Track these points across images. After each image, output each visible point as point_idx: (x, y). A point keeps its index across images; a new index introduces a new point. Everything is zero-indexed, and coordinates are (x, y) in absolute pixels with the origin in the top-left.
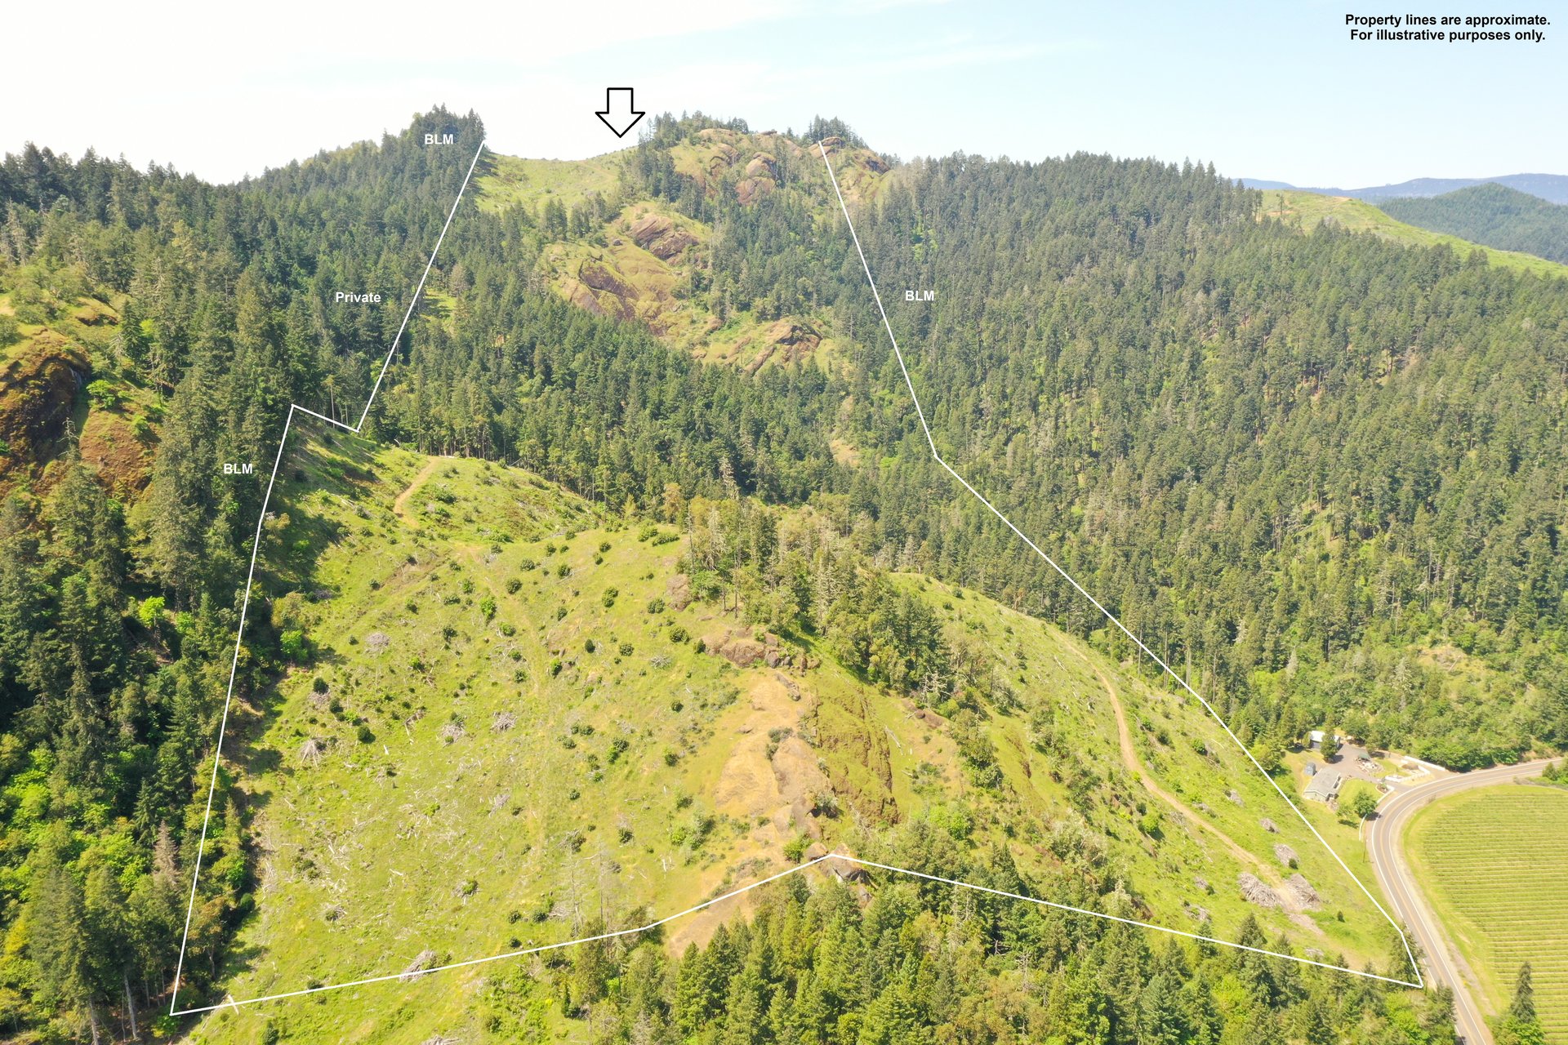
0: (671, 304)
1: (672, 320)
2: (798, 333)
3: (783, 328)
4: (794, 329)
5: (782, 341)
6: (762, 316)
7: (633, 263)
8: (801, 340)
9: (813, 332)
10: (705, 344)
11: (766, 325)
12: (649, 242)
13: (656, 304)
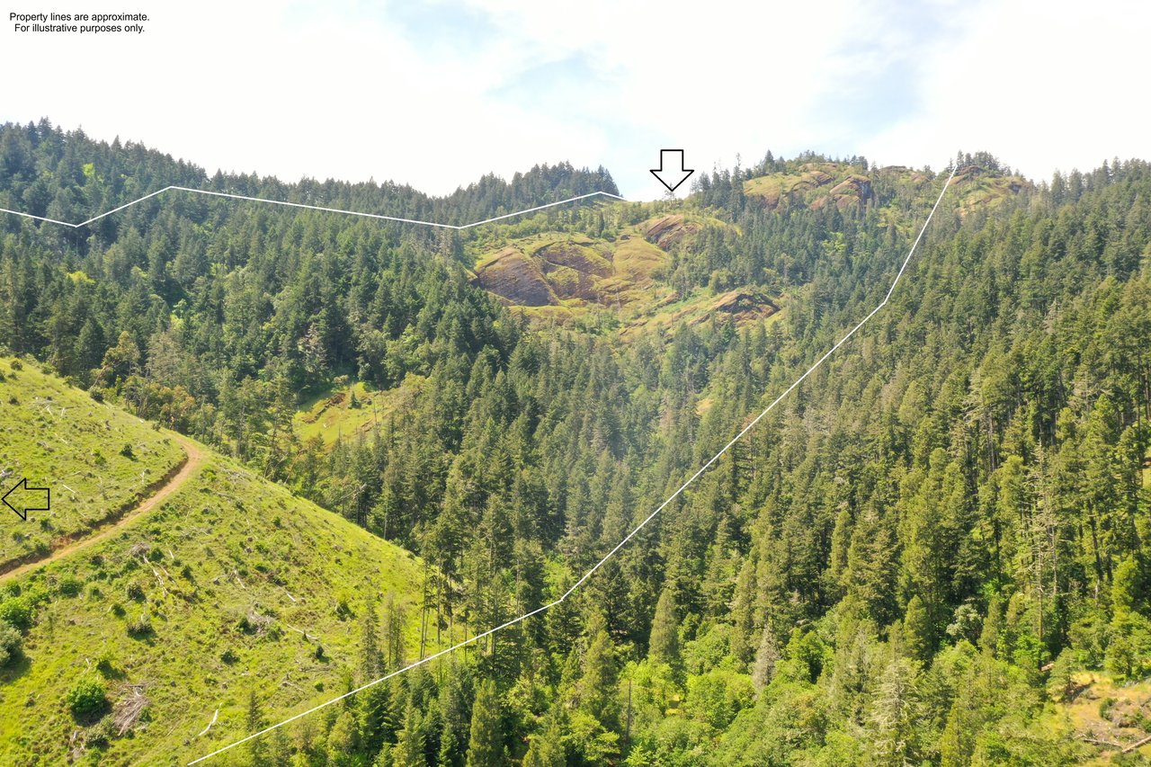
0: (646, 284)
1: (637, 296)
2: (746, 302)
3: (728, 297)
4: (740, 297)
5: (724, 308)
6: (719, 288)
7: (627, 252)
8: (747, 309)
9: (769, 302)
10: (650, 314)
11: (719, 296)
12: (658, 236)
13: (628, 282)
